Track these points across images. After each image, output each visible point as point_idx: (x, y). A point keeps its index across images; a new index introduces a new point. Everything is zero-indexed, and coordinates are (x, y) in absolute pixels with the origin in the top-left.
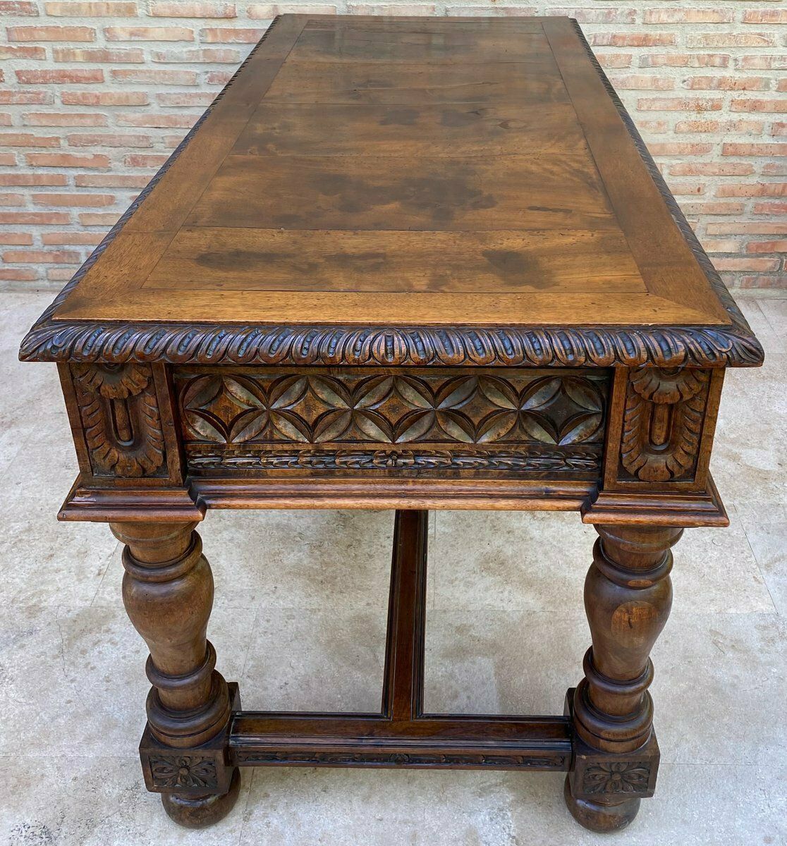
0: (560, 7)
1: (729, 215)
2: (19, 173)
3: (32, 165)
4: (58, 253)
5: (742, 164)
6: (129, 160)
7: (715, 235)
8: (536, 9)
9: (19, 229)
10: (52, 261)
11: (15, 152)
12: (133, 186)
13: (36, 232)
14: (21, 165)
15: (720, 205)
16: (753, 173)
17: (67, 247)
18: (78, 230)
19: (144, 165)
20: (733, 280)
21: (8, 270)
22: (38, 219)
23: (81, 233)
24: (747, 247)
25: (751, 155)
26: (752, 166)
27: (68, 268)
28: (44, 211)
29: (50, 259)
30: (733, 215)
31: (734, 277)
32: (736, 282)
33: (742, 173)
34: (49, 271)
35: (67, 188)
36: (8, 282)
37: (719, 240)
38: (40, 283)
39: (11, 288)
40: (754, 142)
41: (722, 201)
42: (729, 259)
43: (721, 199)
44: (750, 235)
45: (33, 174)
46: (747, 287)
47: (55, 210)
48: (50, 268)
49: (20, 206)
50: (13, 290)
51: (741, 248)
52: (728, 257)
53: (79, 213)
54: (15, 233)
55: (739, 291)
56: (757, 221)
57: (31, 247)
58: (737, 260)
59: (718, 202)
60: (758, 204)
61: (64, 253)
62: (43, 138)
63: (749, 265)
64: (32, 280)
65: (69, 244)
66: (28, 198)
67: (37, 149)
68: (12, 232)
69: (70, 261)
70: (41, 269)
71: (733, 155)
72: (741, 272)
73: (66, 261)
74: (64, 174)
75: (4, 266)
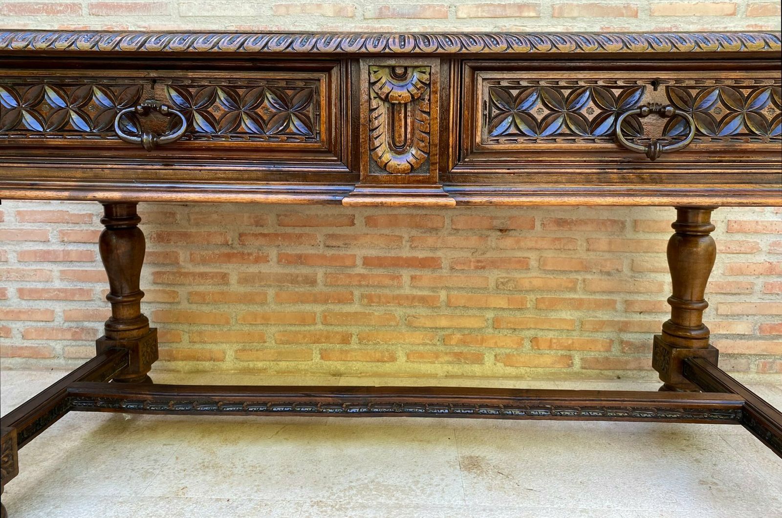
1: (739, 294)
2: (51, 248)
3: (63, 241)
4: (77, 330)
5: (748, 242)
6: (155, 236)
7: (727, 316)
9: (42, 305)
10: (70, 338)
11: (50, 228)
12: (156, 262)
13: (59, 308)
14: (54, 241)
15: (729, 283)
16: (759, 250)
17: (86, 324)
18: (99, 307)
19: (169, 241)
20: (749, 364)
21: (26, 346)
22: (62, 295)
23: (101, 309)
24: (760, 328)
25: (756, 232)
26: (758, 244)
27: (85, 345)
28: (70, 286)
29: (69, 336)
30: (743, 294)
31: (750, 361)
32: (752, 366)
33: (749, 251)
34: (66, 349)
35: (94, 264)
36: (24, 359)
37: (730, 320)
38: (56, 361)
39: (27, 366)
40: (758, 219)
41: (731, 279)
42: (743, 341)
43: (729, 277)
44: (763, 315)
45: (63, 250)
46: (764, 372)
47: (80, 285)
48: (67, 346)
49: (47, 282)
50: (29, 369)
51: (754, 330)
52: (741, 339)
53: (102, 289)
54: (38, 309)
55: (756, 376)
56: (767, 301)
57: (52, 324)
58: (751, 343)
59: (727, 280)
60: (768, 283)
61: (83, 329)
62: (78, 215)
63: (764, 347)
64: (48, 358)
65: (89, 321)
66: (56, 274)
67: (70, 225)
68: (36, 307)
69: (87, 338)
70: (58, 346)
71: (738, 232)
72: (756, 355)
73: (84, 338)
74: (92, 250)
75: (23, 343)
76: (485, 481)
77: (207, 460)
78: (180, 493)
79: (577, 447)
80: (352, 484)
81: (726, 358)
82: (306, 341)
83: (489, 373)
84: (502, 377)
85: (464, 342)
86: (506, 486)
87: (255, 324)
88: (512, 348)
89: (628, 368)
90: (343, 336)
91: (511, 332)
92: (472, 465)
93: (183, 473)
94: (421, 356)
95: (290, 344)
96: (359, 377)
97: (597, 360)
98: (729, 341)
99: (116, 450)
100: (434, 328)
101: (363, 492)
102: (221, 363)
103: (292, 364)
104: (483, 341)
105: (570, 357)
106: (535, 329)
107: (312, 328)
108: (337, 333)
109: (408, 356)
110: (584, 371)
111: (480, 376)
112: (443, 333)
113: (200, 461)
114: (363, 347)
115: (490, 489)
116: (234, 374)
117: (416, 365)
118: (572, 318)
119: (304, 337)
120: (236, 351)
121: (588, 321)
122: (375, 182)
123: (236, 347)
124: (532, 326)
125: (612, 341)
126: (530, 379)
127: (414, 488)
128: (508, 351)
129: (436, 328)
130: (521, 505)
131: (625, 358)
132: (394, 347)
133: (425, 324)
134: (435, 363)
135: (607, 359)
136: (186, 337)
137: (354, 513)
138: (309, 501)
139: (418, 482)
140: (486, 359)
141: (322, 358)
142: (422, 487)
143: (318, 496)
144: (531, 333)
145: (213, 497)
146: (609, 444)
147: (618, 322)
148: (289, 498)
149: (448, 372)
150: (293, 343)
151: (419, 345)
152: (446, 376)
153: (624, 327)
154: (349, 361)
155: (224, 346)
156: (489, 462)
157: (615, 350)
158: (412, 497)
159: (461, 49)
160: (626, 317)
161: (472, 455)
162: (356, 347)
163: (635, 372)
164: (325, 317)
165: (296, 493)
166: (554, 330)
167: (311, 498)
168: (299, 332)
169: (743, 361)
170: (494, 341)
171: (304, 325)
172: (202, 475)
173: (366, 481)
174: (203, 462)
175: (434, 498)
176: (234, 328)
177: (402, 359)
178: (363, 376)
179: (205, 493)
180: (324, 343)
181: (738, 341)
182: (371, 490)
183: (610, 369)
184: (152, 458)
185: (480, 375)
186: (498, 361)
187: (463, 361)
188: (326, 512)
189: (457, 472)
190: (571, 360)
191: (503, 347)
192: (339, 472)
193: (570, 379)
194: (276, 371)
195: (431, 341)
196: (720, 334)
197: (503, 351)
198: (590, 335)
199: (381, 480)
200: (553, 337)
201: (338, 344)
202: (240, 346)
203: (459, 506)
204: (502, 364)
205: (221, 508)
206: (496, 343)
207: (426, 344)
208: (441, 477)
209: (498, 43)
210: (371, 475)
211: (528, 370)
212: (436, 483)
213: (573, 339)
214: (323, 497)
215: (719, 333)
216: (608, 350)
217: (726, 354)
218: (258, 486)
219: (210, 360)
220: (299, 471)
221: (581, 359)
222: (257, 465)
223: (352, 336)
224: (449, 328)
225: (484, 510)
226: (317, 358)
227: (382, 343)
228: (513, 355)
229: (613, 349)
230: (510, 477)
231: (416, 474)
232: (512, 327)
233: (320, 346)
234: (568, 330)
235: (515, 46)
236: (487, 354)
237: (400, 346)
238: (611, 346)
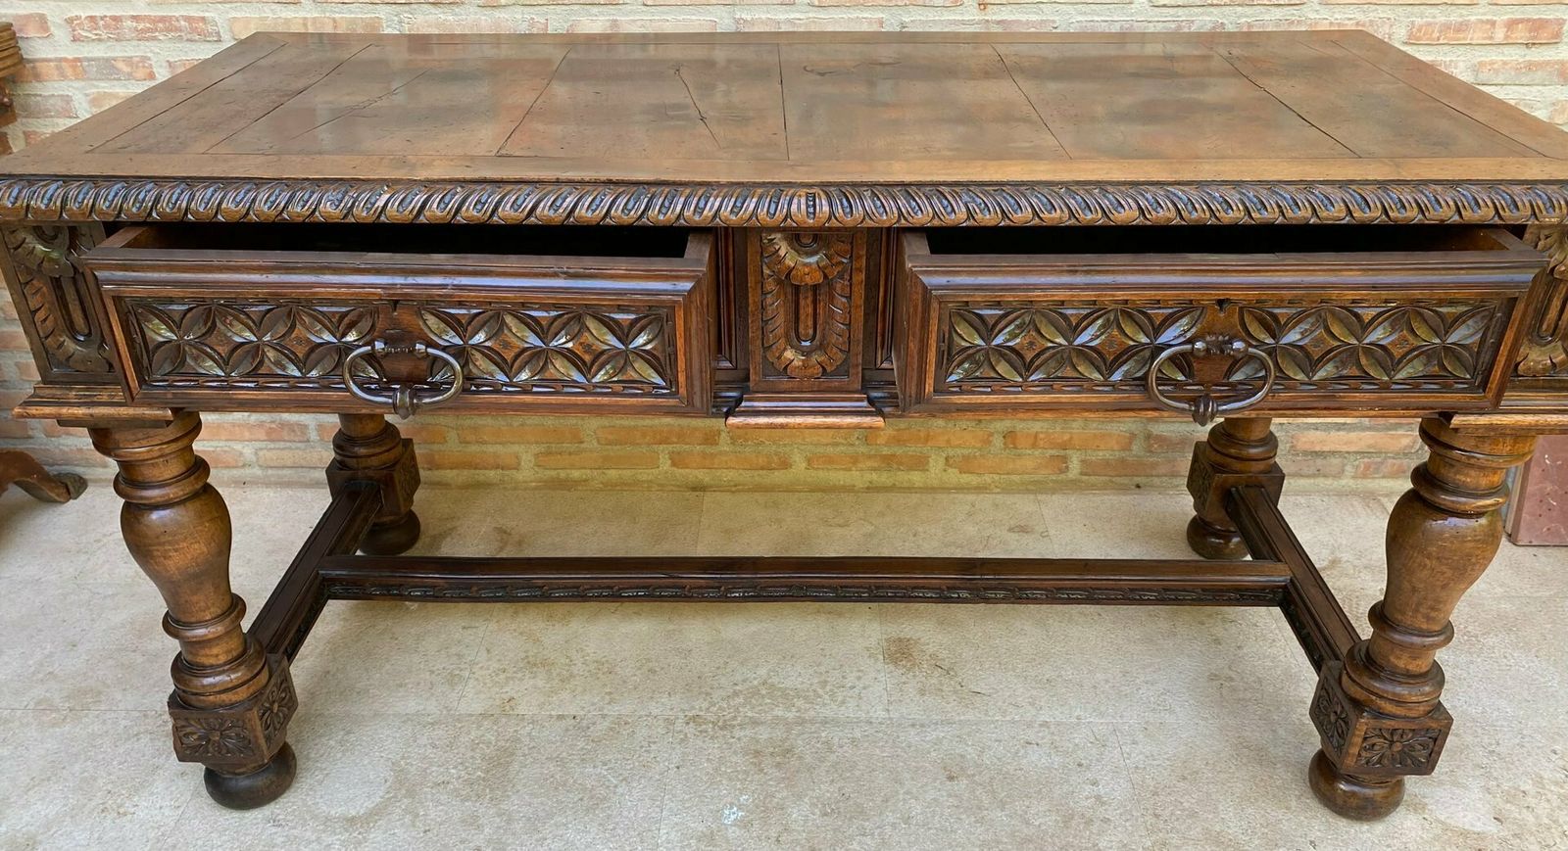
4: (273, 426)
10: (266, 437)
17: (287, 416)
20: (1344, 466)
27: (290, 448)
29: (263, 433)
31: (1345, 461)
38: (248, 471)
42: (1341, 433)
46: (1365, 477)
48: (261, 449)
52: (1339, 430)
63: (1372, 442)
70: (247, 450)
72: (1357, 452)
73: (289, 437)
76: (917, 679)
77: (530, 653)
78: (507, 708)
79: (1051, 621)
80: (738, 688)
81: (1310, 457)
82: (646, 440)
83: (935, 483)
84: (955, 489)
85: (897, 439)
86: (944, 688)
87: (565, 417)
88: (974, 447)
89: (1154, 473)
90: (706, 434)
91: (974, 424)
92: (900, 653)
93: (502, 676)
94: (830, 460)
95: (621, 444)
96: (733, 492)
97: (1107, 463)
98: (1318, 433)
99: (396, 639)
101: (753, 701)
102: (514, 472)
103: (627, 474)
104: (927, 436)
105: (1065, 459)
106: (1011, 419)
107: (657, 419)
108: (696, 429)
109: (809, 461)
110: (1085, 478)
111: (920, 488)
113: (523, 655)
114: (738, 449)
115: (922, 692)
116: (536, 488)
117: (821, 474)
119: (644, 435)
120: (537, 456)
123: (535, 449)
125: (1133, 435)
126: (998, 490)
127: (820, 692)
128: (966, 452)
130: (962, 717)
131: (1152, 459)
132: (788, 449)
134: (850, 470)
135: (1123, 461)
136: (452, 436)
137: (742, 734)
138: (681, 715)
139: (826, 682)
140: (932, 463)
141: (674, 464)
142: (831, 690)
143: (693, 708)
144: (1005, 426)
145: (553, 713)
146: (1100, 615)
148: (655, 712)
149: (870, 482)
150: (626, 444)
151: (827, 445)
152: (868, 488)
154: (716, 469)
155: (516, 448)
156: (924, 648)
157: (1137, 448)
158: (818, 707)
159: (898, 220)
161: (902, 635)
162: (726, 449)
163: (1164, 479)
165: (663, 704)
166: (1043, 420)
167: (683, 711)
168: (635, 428)
169: (1335, 461)
170: (946, 438)
172: (530, 678)
173: (756, 683)
174: (527, 657)
175: (847, 708)
176: (532, 421)
177: (799, 465)
178: (739, 491)
179: (541, 706)
180: (676, 443)
181: (1333, 433)
182: (763, 697)
183: (1126, 476)
184: (453, 650)
185: (921, 485)
186: (951, 466)
187: (895, 466)
188: (706, 732)
189: (880, 665)
190: (1066, 463)
191: (959, 446)
192: (718, 668)
193: (1061, 490)
194: (602, 483)
195: (846, 439)
197: (959, 451)
198: (1100, 426)
199: (775, 680)
200: (1038, 429)
201: (698, 443)
202: (542, 448)
203: (880, 720)
204: (956, 471)
205: (567, 730)
206: (948, 441)
207: (837, 444)
208: (858, 674)
210: (762, 672)
211: (996, 477)
212: (850, 684)
213: (1070, 433)
214: (701, 710)
216: (1127, 448)
217: (1312, 452)
218: (610, 693)
219: (497, 468)
220: (662, 669)
221: (1082, 461)
222: (604, 660)
223: (720, 432)
225: (913, 725)
226: (665, 464)
227: (767, 443)
228: (975, 457)
229: (1134, 447)
230: (952, 673)
231: (823, 669)
233: (670, 447)
235: (979, 216)
236: (933, 457)
237: (798, 448)
238: (1131, 443)
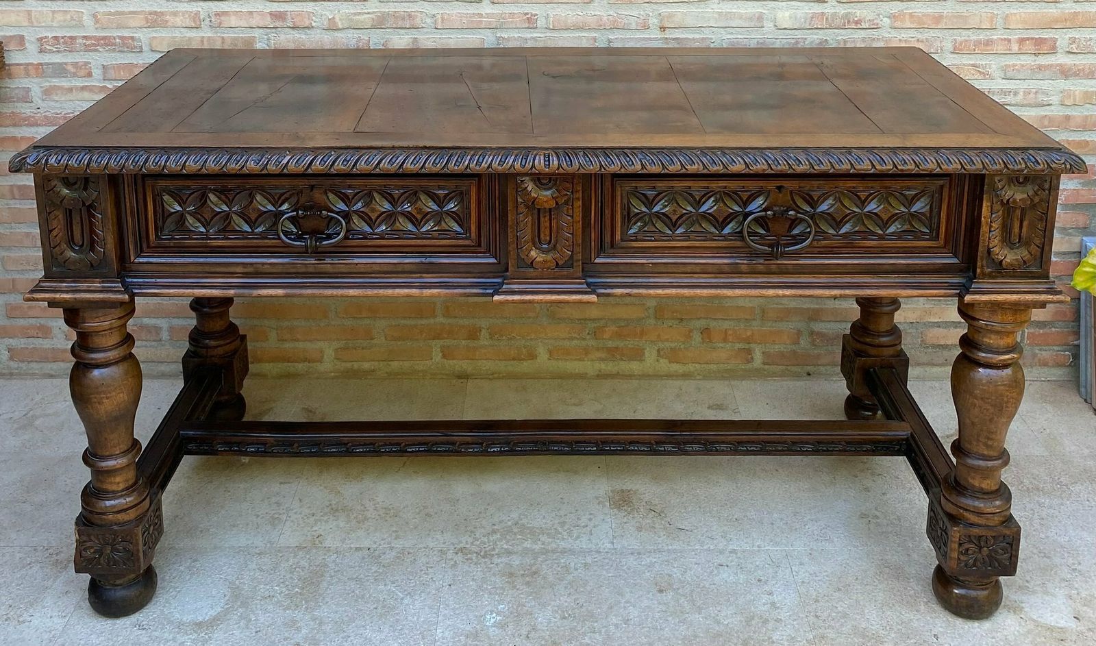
0: (739, 37)
8: (711, 39)
76: (636, 520)
77: (334, 502)
78: (317, 542)
79: (740, 475)
80: (495, 527)
82: (423, 336)
83: (651, 371)
84: (666, 376)
85: (619, 335)
86: (657, 526)
87: (361, 318)
88: (678, 342)
89: (818, 364)
90: (470, 331)
91: (677, 322)
92: (623, 501)
93: (312, 519)
94: (567, 353)
95: (404, 340)
96: (490, 378)
97: (782, 355)
98: (941, 329)
99: (229, 492)
100: (582, 319)
101: (508, 537)
102: (318, 365)
103: (407, 365)
104: (642, 333)
105: (749, 351)
106: (707, 319)
107: (432, 321)
108: (463, 327)
109: (550, 352)
110: (767, 367)
111: (639, 376)
112: (594, 325)
113: (328, 503)
114: (495, 343)
115: (639, 529)
116: (334, 378)
117: (561, 364)
118: (751, 305)
119: (422, 332)
120: (336, 350)
121: (771, 308)
122: (524, 278)
123: (336, 345)
124: (703, 316)
125: (799, 333)
126: (700, 377)
127: (560, 530)
128: (673, 345)
129: (586, 319)
130: (670, 547)
131: (816, 352)
132: (533, 343)
133: (572, 315)
134: (584, 361)
135: (794, 353)
136: (273, 335)
137: (499, 561)
138: (452, 547)
139: (564, 523)
140: (647, 354)
141: (444, 356)
142: (569, 529)
143: (461, 543)
144: (701, 323)
145: (352, 546)
146: (777, 471)
147: (808, 309)
148: (431, 545)
149: (600, 371)
150: (407, 340)
151: (564, 339)
152: (598, 376)
153: (814, 316)
154: (477, 360)
155: (320, 344)
156: (642, 497)
157: (804, 342)
158: (559, 541)
159: (600, 170)
160: (817, 304)
161: (624, 488)
162: (486, 343)
163: (829, 367)
164: (447, 308)
165: (437, 539)
166: (730, 319)
167: (454, 545)
168: (415, 326)
170: (657, 334)
171: (421, 318)
172: (333, 520)
173: (509, 524)
174: (331, 505)
175: (581, 541)
176: (333, 323)
177: (543, 355)
178: (495, 378)
179: (343, 541)
180: (447, 339)
182: (515, 534)
183: (798, 365)
184: (274, 500)
185: (640, 373)
186: (662, 357)
187: (618, 357)
188: (472, 559)
189: (607, 510)
190: (751, 355)
191: (667, 340)
192: (480, 513)
193: (749, 377)
194: (386, 373)
195: (579, 334)
196: (931, 322)
197: (667, 345)
198: (774, 325)
199: (524, 521)
200: (729, 328)
201: (463, 340)
202: (342, 344)
203: (606, 550)
204: (666, 361)
205: (364, 558)
206: (659, 336)
207: (573, 339)
208: (589, 517)
209: (633, 164)
210: (515, 515)
211: (698, 367)
212: (583, 524)
213: (752, 330)
214: (467, 544)
215: (929, 320)
216: (796, 342)
217: (938, 345)
218: (397, 531)
219: (305, 362)
220: (436, 513)
221: (763, 353)
222: (390, 507)
223: (481, 331)
224: (601, 319)
225: (632, 554)
226: (437, 356)
227: (518, 338)
228: (680, 350)
229: (802, 342)
230: (663, 515)
231: (562, 513)
232: (679, 317)
233: (441, 342)
234: (746, 319)
235: (649, 167)
236: (648, 349)
237: (541, 342)
238: (799, 338)
